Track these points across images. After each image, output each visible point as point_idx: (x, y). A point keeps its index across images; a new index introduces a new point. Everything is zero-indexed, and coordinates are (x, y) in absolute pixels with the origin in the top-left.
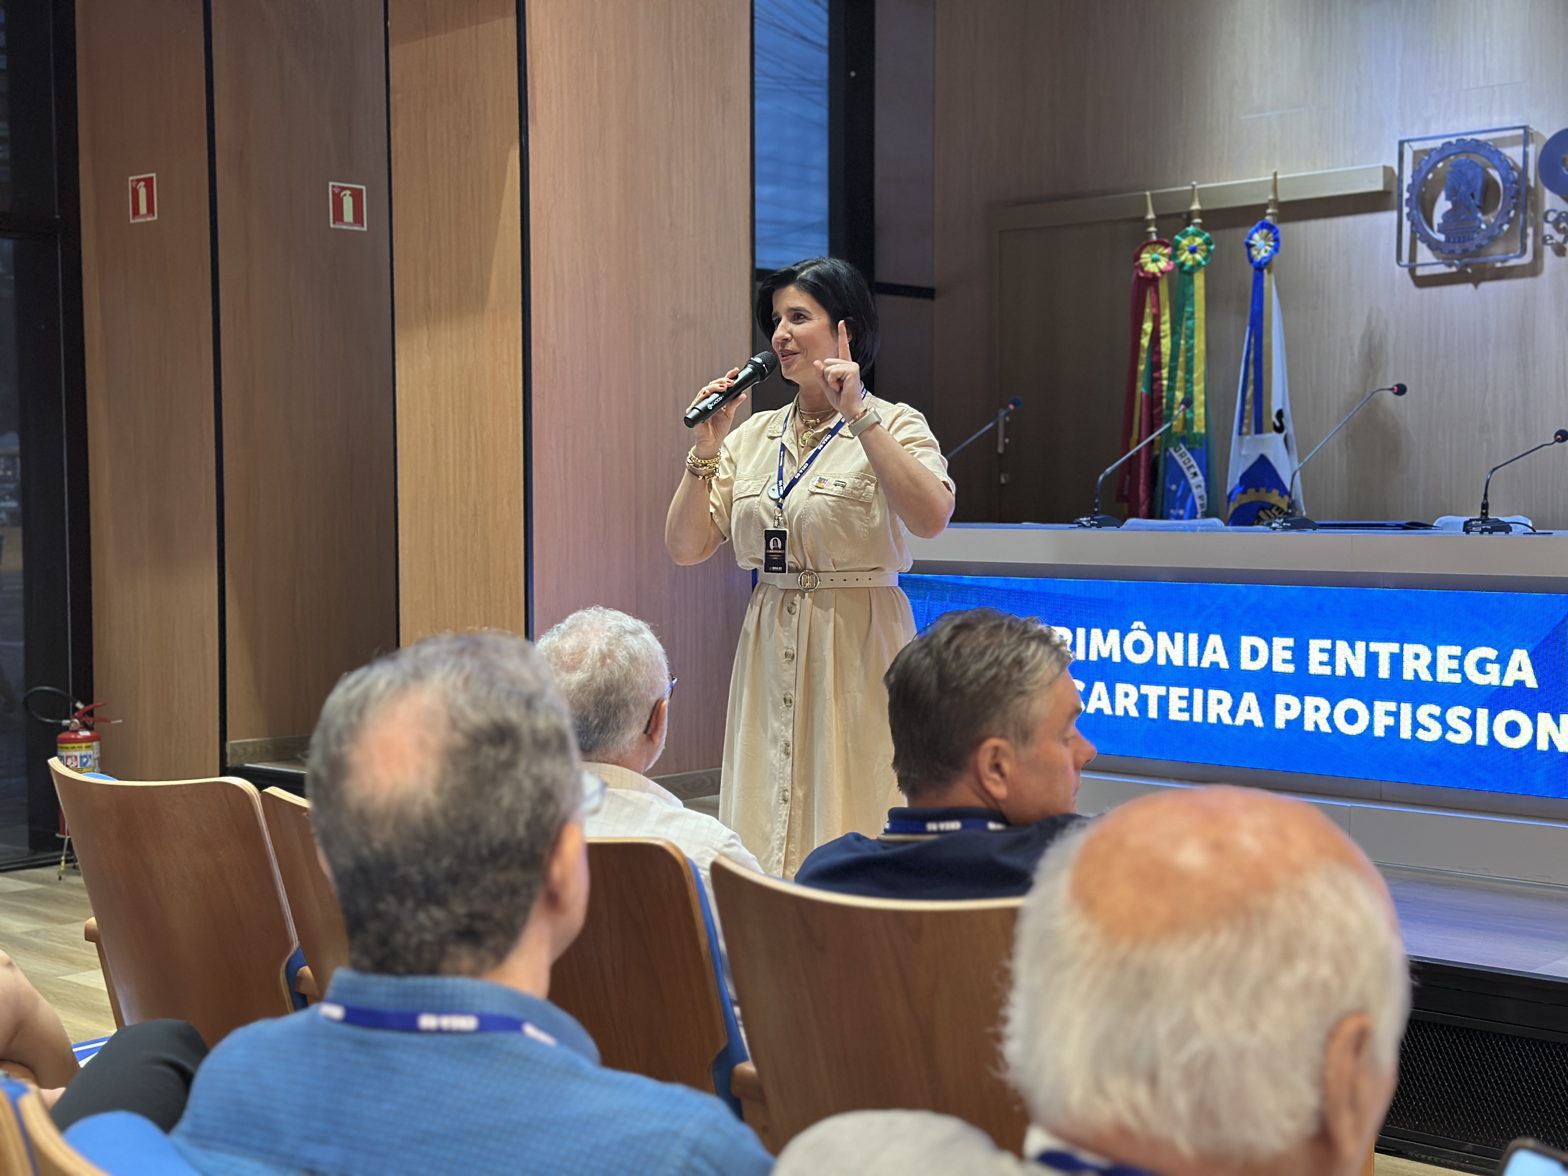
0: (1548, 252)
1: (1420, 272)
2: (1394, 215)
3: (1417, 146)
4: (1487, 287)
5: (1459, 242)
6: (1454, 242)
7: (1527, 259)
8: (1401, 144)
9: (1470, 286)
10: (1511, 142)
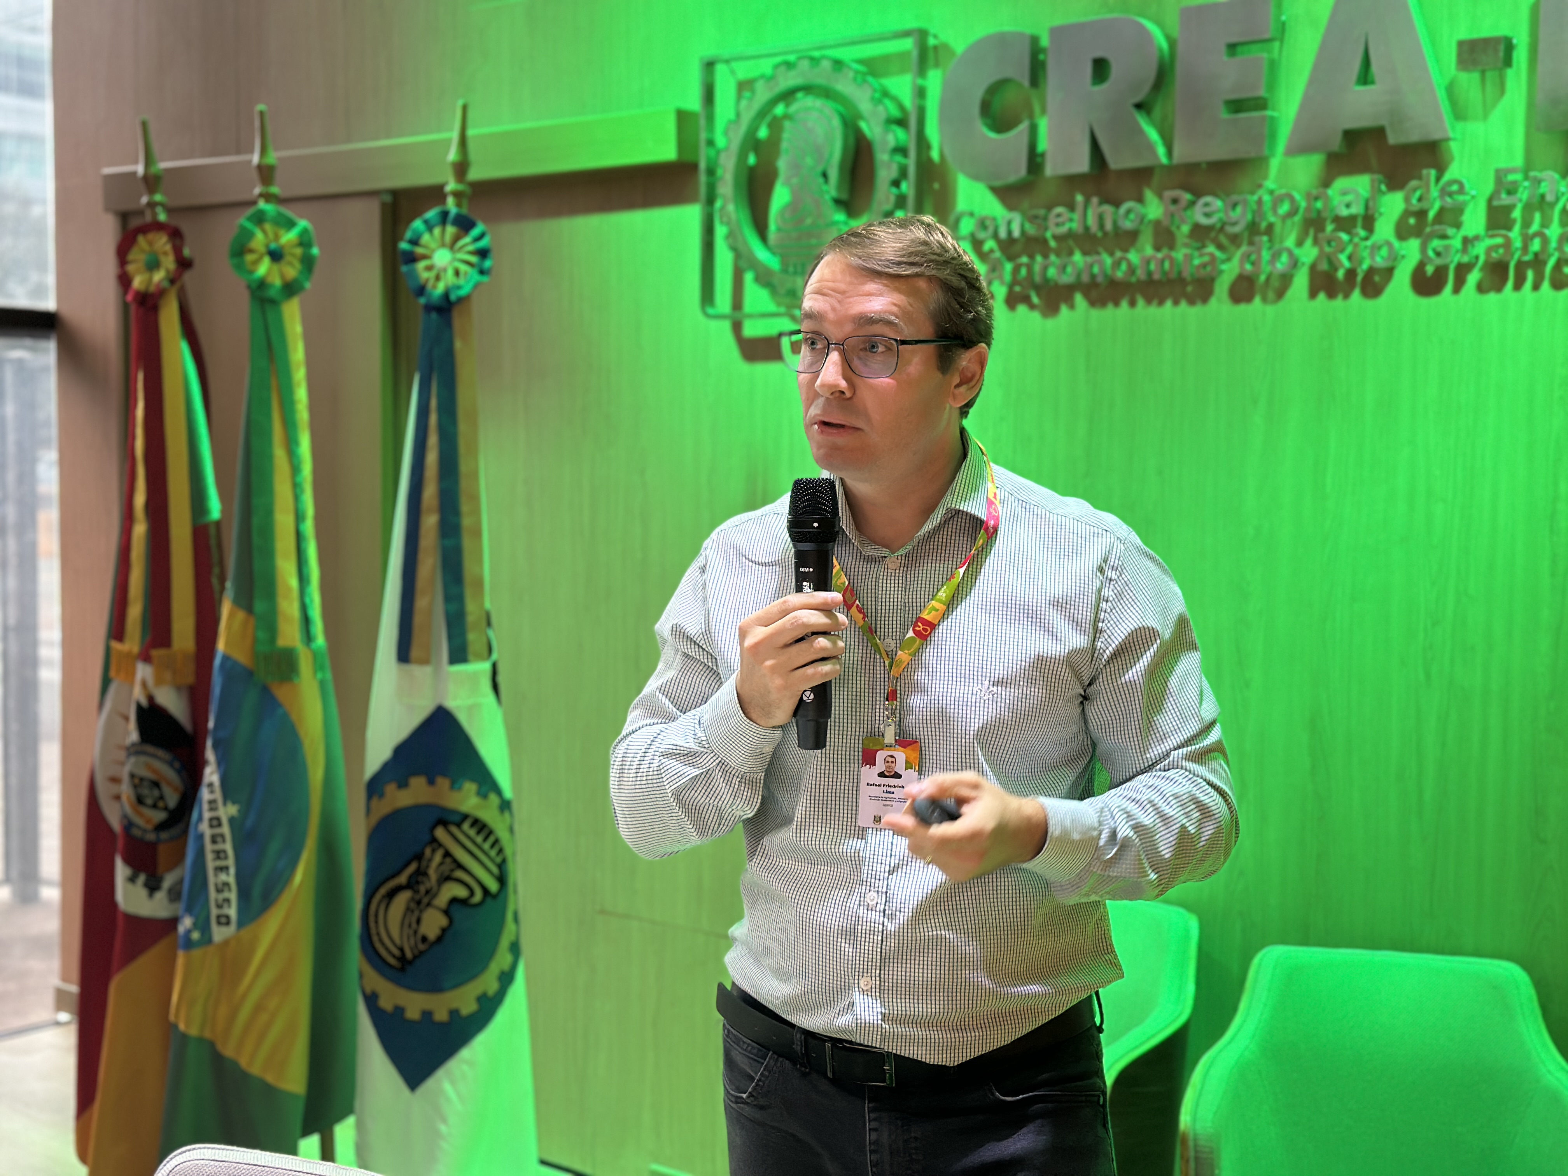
2: (697, 212)
6: (795, 273)
8: (709, 66)
10: (900, 63)
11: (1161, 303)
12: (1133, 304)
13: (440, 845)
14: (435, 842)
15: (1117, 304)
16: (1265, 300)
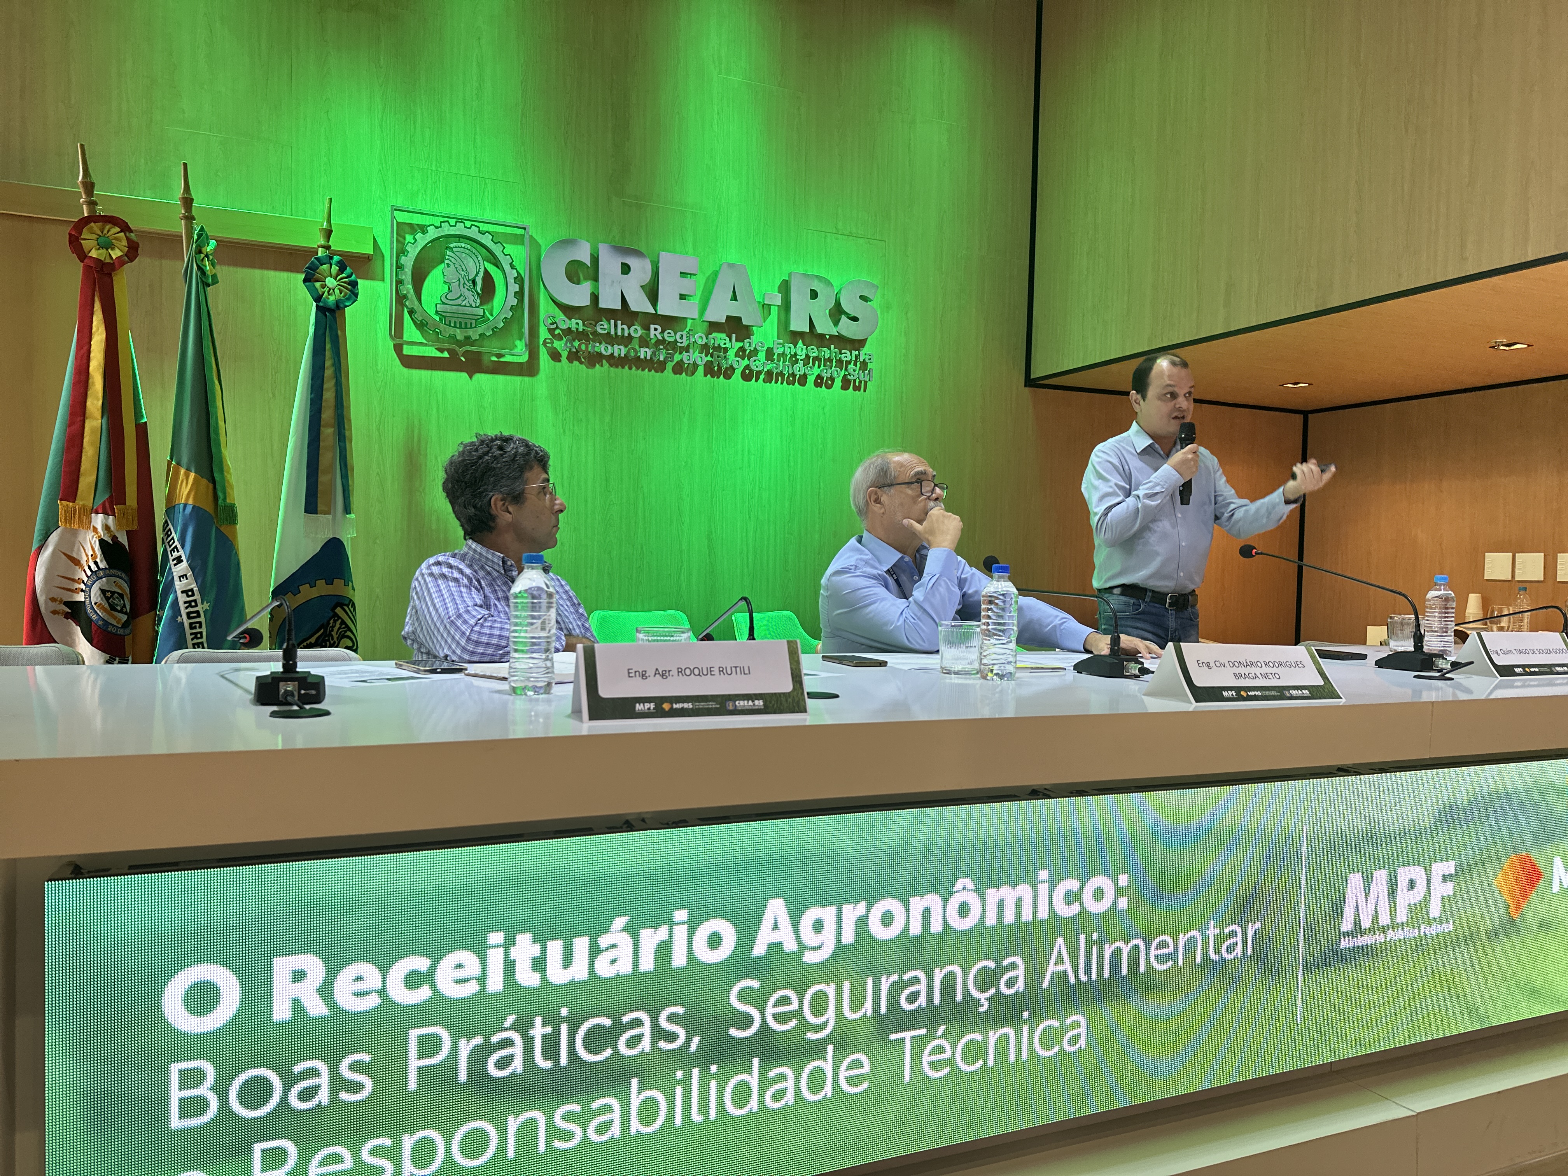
0: (544, 357)
1: (407, 350)
4: (482, 378)
5: (460, 327)
6: (455, 327)
7: (524, 358)
8: (394, 211)
9: (462, 375)
10: (513, 240)
11: (643, 370)
12: (630, 368)
13: (339, 618)
14: (336, 617)
15: (623, 367)
16: (687, 374)
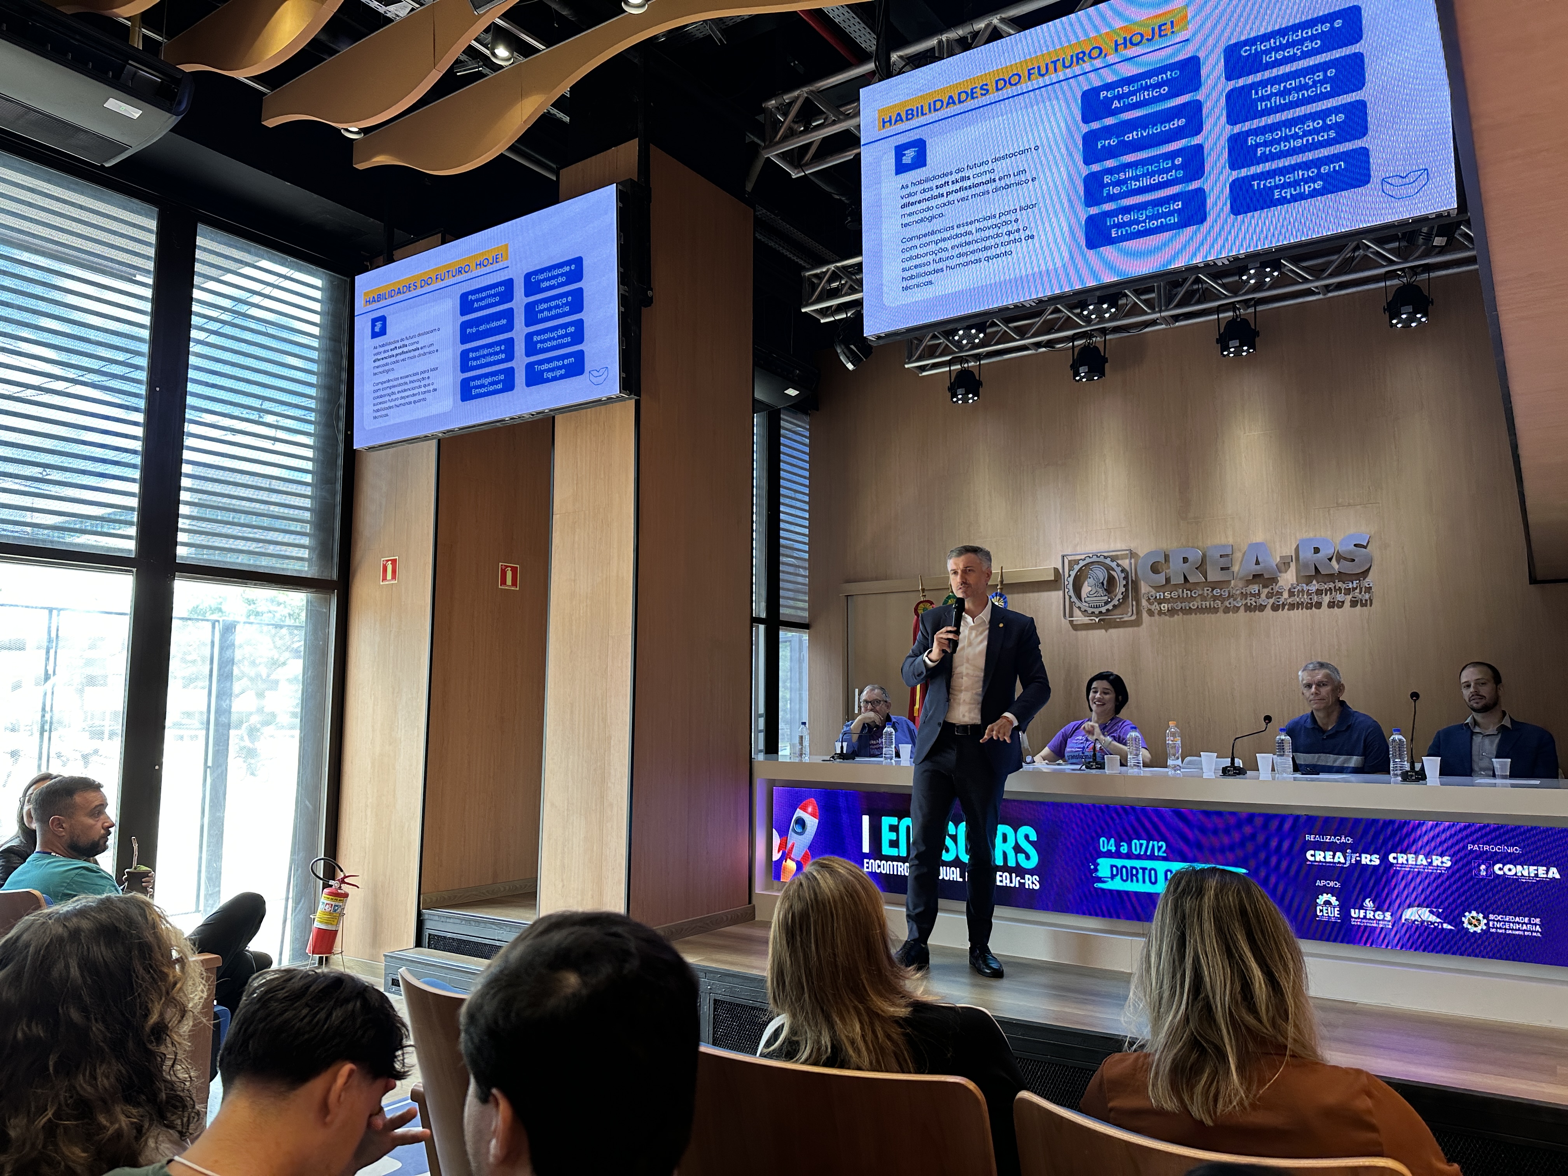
0: (1145, 615)
1: (1076, 623)
2: (1061, 593)
3: (1070, 558)
4: (1113, 631)
5: (1096, 607)
6: (1094, 608)
7: (1134, 617)
8: (1063, 557)
9: (1103, 631)
10: (1123, 557)
11: (1205, 614)
12: (1196, 614)
15: (1191, 614)
16: (1232, 613)
